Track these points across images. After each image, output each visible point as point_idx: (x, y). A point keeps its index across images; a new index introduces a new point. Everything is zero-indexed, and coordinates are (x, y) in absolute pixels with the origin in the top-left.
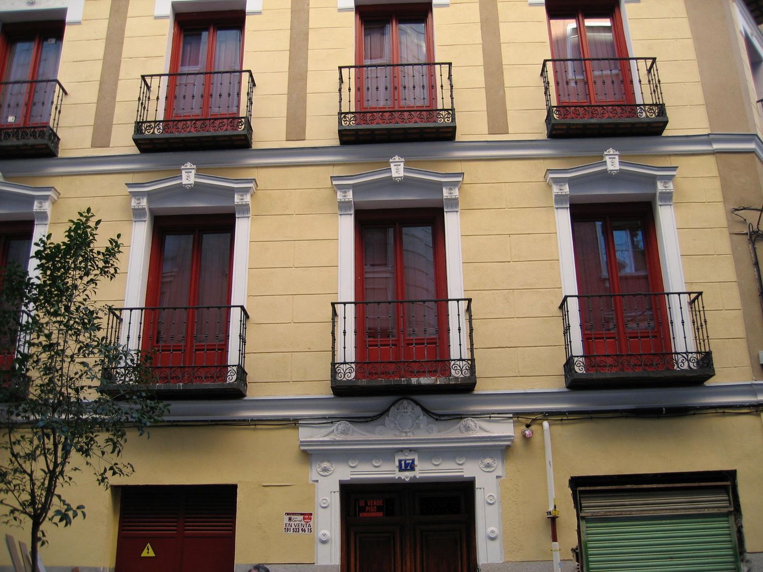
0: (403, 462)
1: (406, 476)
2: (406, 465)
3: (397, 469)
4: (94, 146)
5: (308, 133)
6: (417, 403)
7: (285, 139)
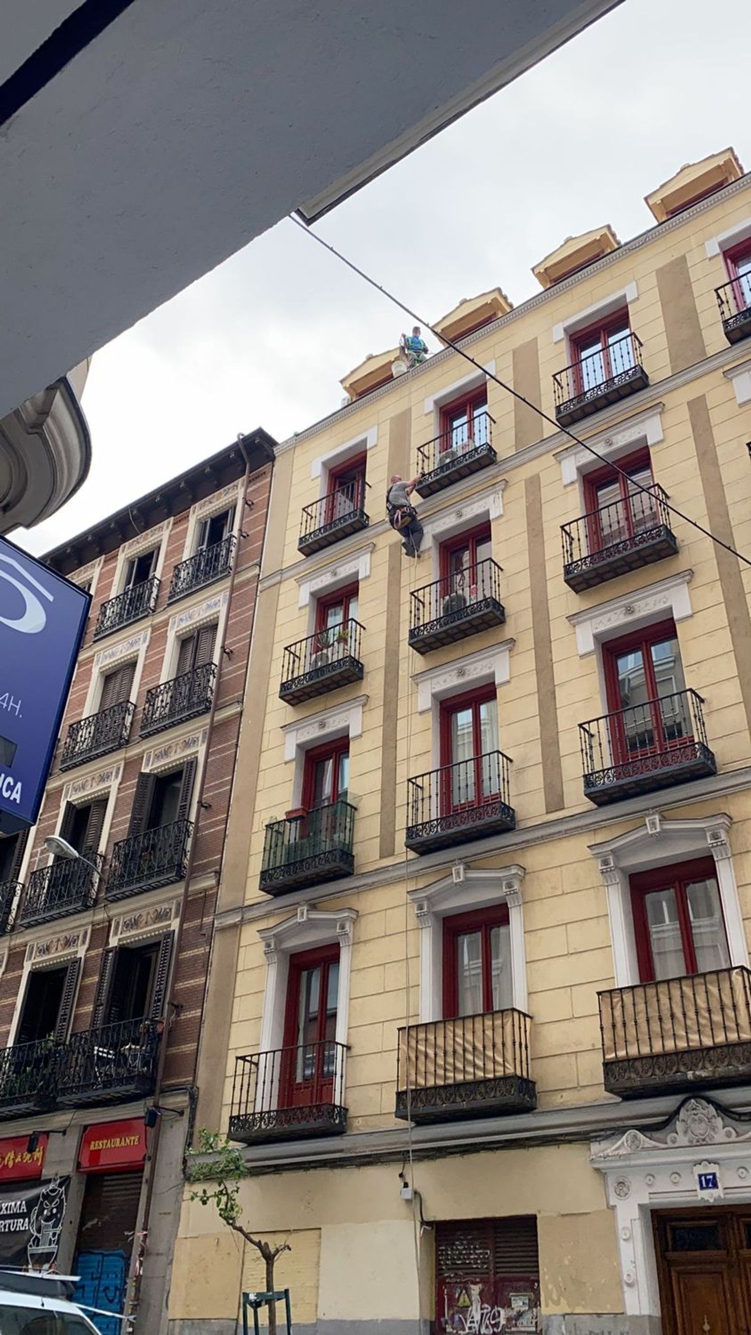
0: (703, 1178)
1: (709, 1196)
2: (707, 1181)
3: (698, 1187)
4: (382, 857)
5: (567, 803)
6: (709, 1101)
7: (545, 812)
